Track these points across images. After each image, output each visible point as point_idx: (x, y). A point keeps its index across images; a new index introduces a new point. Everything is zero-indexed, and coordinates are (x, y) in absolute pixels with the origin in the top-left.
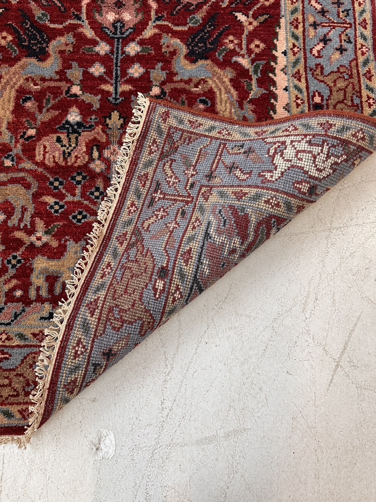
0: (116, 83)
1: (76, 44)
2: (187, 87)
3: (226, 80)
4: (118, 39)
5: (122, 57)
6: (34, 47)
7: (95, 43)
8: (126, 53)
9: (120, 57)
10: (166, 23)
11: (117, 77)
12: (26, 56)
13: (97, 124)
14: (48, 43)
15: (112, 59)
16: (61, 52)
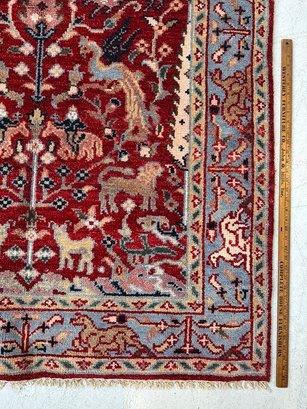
0: (38, 83)
2: (101, 88)
3: (136, 82)
4: (41, 40)
10: (85, 26)
11: (39, 77)
13: (21, 120)
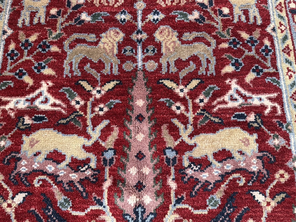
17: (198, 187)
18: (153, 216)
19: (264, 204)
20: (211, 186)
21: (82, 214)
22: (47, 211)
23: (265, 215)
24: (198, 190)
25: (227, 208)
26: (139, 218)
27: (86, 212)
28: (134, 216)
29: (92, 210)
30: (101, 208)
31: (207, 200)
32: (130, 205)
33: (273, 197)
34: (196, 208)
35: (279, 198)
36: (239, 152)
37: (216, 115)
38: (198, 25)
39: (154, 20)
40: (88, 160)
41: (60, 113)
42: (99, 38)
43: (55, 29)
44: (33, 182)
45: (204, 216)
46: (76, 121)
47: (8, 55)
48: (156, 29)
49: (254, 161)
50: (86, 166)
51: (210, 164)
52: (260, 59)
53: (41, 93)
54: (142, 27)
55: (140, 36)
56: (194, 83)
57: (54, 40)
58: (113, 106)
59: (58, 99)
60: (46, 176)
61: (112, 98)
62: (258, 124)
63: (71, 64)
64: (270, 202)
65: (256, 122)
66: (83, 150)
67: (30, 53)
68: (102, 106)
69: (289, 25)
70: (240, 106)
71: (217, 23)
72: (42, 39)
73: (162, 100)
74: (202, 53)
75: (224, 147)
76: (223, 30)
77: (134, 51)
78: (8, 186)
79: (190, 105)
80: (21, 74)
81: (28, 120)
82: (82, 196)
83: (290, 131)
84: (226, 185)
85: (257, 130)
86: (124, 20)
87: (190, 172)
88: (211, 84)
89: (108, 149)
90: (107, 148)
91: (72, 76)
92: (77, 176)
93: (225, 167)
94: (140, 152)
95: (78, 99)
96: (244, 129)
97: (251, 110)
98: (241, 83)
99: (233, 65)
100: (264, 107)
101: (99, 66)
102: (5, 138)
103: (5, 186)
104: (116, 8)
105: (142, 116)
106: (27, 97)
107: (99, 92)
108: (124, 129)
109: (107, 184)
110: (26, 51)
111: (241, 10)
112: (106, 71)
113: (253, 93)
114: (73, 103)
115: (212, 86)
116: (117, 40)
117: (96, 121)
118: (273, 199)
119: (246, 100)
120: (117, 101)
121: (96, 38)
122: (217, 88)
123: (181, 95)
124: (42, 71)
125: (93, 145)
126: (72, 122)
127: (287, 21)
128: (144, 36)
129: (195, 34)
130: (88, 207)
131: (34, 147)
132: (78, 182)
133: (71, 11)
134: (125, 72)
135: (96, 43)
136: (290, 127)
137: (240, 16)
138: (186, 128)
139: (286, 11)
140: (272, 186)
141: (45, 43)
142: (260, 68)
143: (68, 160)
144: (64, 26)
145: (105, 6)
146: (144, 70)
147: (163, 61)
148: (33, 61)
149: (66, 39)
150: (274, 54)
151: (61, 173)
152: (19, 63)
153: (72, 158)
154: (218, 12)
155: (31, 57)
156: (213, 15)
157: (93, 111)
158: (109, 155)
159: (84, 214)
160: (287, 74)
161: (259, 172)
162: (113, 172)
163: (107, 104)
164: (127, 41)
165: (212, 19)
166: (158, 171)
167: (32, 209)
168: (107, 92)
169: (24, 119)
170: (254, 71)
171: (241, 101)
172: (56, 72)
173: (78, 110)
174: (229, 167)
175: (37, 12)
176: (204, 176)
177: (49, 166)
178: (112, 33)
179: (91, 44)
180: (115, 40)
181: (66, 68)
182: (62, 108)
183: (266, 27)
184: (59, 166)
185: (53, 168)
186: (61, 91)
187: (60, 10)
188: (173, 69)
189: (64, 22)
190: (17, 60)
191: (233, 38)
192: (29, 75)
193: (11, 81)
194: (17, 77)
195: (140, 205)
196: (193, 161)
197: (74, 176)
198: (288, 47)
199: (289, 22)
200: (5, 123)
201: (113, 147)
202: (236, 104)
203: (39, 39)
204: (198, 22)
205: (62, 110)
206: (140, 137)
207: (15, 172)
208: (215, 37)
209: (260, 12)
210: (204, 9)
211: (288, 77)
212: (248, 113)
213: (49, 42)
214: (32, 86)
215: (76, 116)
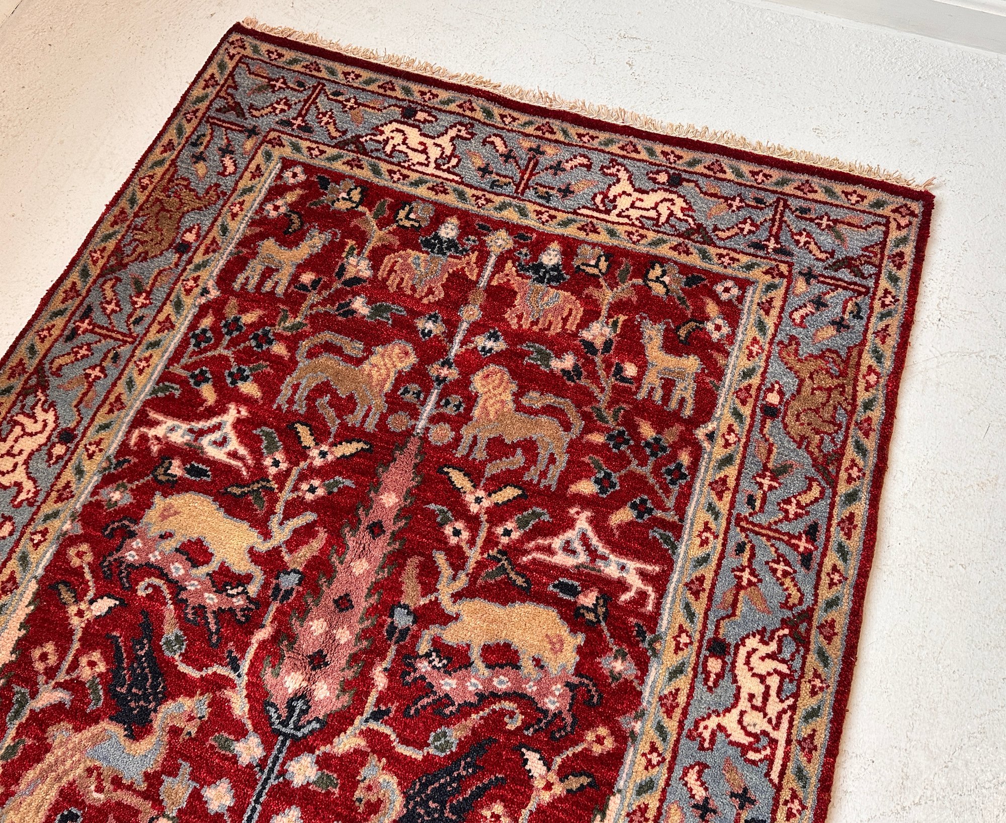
1: (207, 722)
5: (276, 782)
6: (133, 704)
7: (240, 733)
8: (287, 777)
9: (273, 782)
12: (111, 719)
14: (160, 702)
15: (256, 781)
16: (175, 731)
17: (426, 701)
18: (318, 726)
19: (539, 784)
20: (451, 708)
21: (195, 674)
22: (138, 647)
23: (532, 806)
24: (424, 707)
25: (463, 763)
26: (292, 721)
27: (204, 673)
28: (284, 713)
29: (215, 673)
30: (233, 675)
31: (433, 734)
32: (287, 689)
33: (563, 774)
34: (405, 742)
35: (574, 783)
36: (534, 659)
37: (522, 570)
38: (564, 383)
39: (484, 348)
40: (249, 578)
41: (238, 472)
42: (369, 352)
43: (295, 313)
44: (137, 585)
45: (412, 761)
46: (258, 498)
47: (194, 336)
48: (480, 367)
49: (558, 689)
50: (240, 589)
51: (467, 664)
52: (657, 487)
53: (220, 424)
54: (456, 355)
55: (445, 372)
56: (509, 493)
57: (285, 333)
58: (335, 490)
59: (246, 445)
60: (163, 582)
61: (340, 474)
62: (597, 616)
63: (296, 387)
64: (553, 784)
65: (594, 610)
66: (247, 556)
67: (233, 343)
68: (316, 483)
69: (748, 437)
70: (577, 567)
71: (603, 390)
72: (265, 324)
73: (432, 506)
74: (547, 439)
75: (509, 639)
76: (609, 407)
77: (422, 396)
78: (93, 577)
79: (483, 534)
80: (201, 379)
81: (176, 469)
82: (210, 640)
83: (655, 653)
84: (482, 718)
85: (590, 629)
86: (430, 332)
87: (423, 666)
88: (538, 505)
89: (292, 571)
90: (292, 567)
91: (288, 411)
92: (216, 601)
93: (495, 682)
94: (347, 595)
95: (279, 456)
96: (563, 617)
97: (594, 584)
98: (599, 524)
99: (597, 481)
100: (622, 586)
101: (345, 405)
102: (125, 487)
103: (88, 576)
104: (424, 305)
105: (382, 526)
106: (193, 424)
107: (323, 454)
108: (337, 542)
109: (262, 634)
110: (228, 338)
111: (661, 379)
112: (353, 420)
113: (613, 551)
114: (268, 462)
115: (539, 510)
116: (400, 366)
117: (294, 508)
118: (561, 781)
119: (593, 561)
120: (348, 483)
121: (363, 351)
122: (546, 518)
123: (474, 508)
124: (240, 384)
125: (269, 552)
126: (251, 498)
127: (747, 427)
128: (452, 374)
129: (550, 399)
130: (211, 666)
131: (167, 522)
132: (214, 612)
133: (339, 286)
134: (388, 430)
135: (358, 362)
136: (658, 646)
137: (653, 389)
138: (454, 578)
139: (755, 406)
140: (570, 753)
141: (266, 334)
142: (649, 505)
143: (214, 566)
144: (313, 312)
145: (405, 295)
146: (424, 439)
147: (467, 432)
148: (232, 360)
149: (307, 337)
150: (690, 486)
151: (192, 586)
152: (206, 358)
153: (223, 563)
154: (613, 369)
155: (230, 352)
156: (602, 373)
157: (296, 488)
158: (289, 581)
159: (199, 676)
160: (700, 536)
161: (558, 715)
162: (281, 617)
163: (327, 482)
164: (418, 375)
165: (595, 379)
166: (365, 643)
167: (114, 633)
168: (338, 459)
169: (170, 464)
170: (634, 506)
171: (583, 558)
172: (263, 393)
173: (270, 478)
174: (502, 683)
175: (277, 270)
176: (448, 684)
177: (177, 564)
178: (397, 350)
179: (349, 359)
180: (395, 366)
181: (283, 392)
182: (245, 465)
183: (697, 426)
184: (195, 572)
185: (182, 572)
186: (256, 432)
187: (320, 279)
188: (480, 454)
189: (318, 303)
190: (206, 350)
191: (621, 428)
192: (214, 385)
193: (178, 386)
194: (192, 381)
195: (303, 697)
196: (438, 646)
197: (211, 599)
198: (724, 481)
199: (749, 431)
200: (137, 460)
201: (301, 569)
202: (569, 561)
203: (260, 323)
204: (565, 378)
205: (243, 469)
206: (360, 567)
207: (116, 556)
208: (586, 416)
209: (697, 393)
210: (589, 355)
211: (698, 541)
212: (586, 587)
213: (274, 334)
214: (210, 406)
215: (263, 487)
